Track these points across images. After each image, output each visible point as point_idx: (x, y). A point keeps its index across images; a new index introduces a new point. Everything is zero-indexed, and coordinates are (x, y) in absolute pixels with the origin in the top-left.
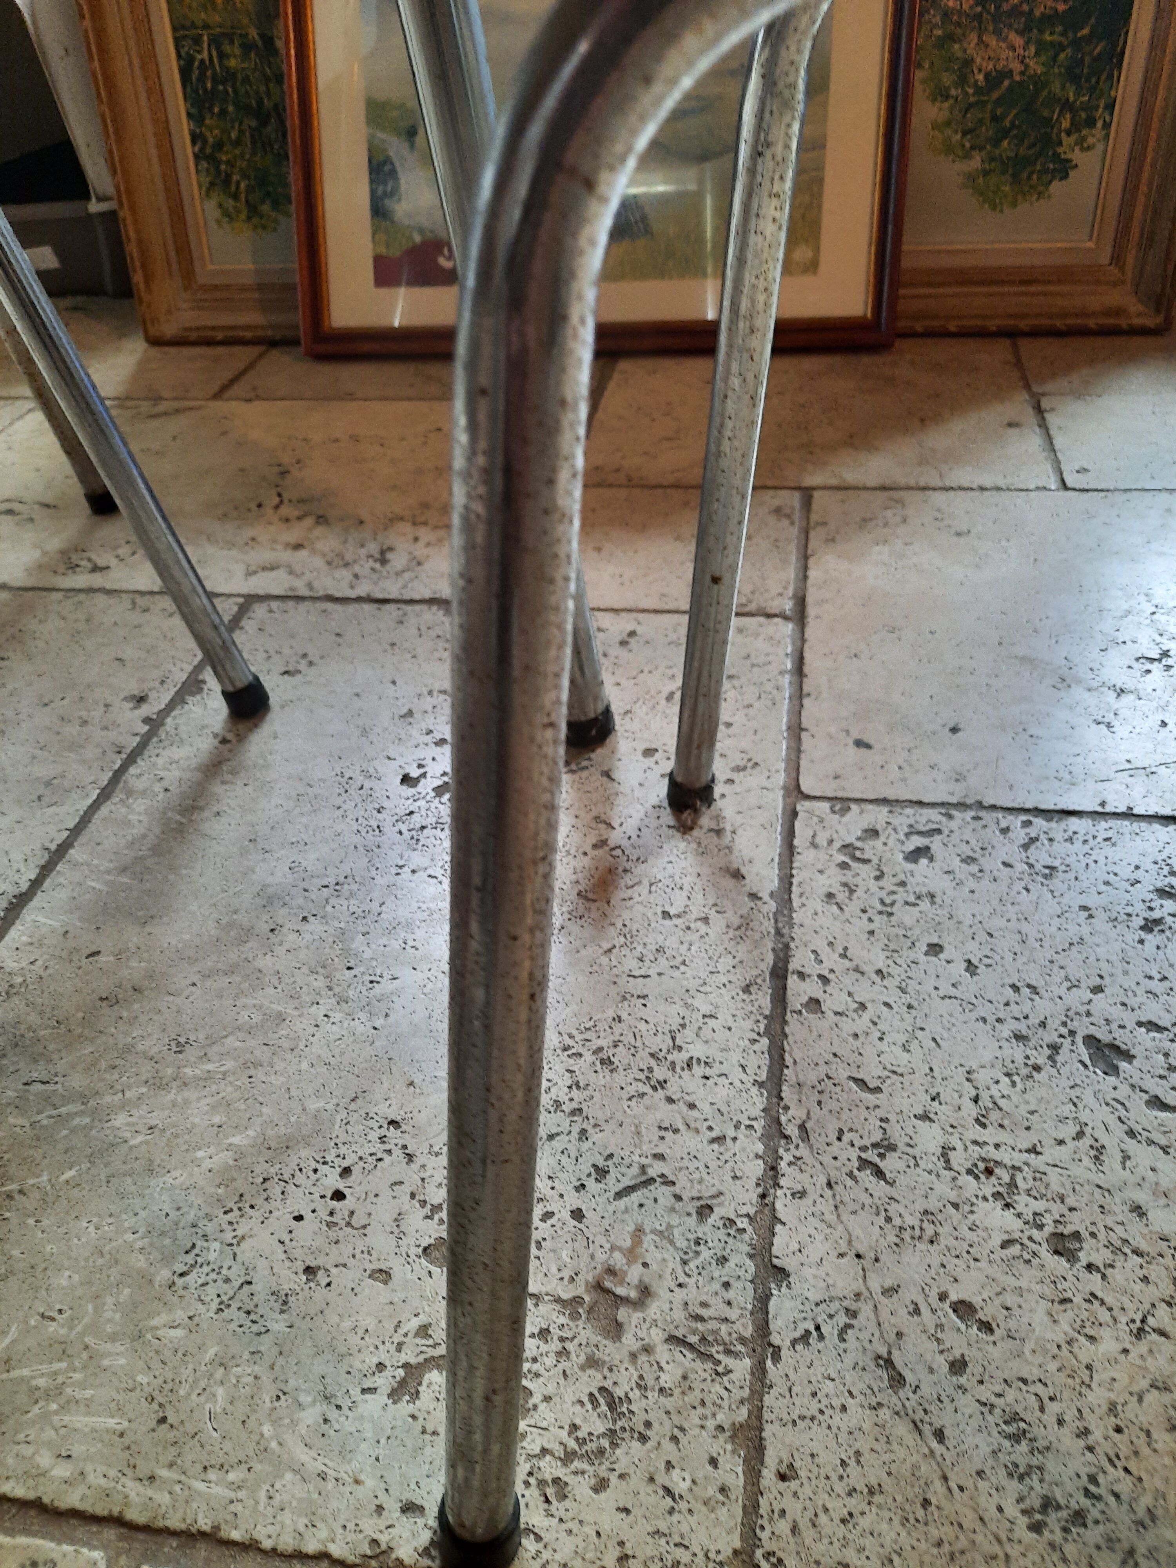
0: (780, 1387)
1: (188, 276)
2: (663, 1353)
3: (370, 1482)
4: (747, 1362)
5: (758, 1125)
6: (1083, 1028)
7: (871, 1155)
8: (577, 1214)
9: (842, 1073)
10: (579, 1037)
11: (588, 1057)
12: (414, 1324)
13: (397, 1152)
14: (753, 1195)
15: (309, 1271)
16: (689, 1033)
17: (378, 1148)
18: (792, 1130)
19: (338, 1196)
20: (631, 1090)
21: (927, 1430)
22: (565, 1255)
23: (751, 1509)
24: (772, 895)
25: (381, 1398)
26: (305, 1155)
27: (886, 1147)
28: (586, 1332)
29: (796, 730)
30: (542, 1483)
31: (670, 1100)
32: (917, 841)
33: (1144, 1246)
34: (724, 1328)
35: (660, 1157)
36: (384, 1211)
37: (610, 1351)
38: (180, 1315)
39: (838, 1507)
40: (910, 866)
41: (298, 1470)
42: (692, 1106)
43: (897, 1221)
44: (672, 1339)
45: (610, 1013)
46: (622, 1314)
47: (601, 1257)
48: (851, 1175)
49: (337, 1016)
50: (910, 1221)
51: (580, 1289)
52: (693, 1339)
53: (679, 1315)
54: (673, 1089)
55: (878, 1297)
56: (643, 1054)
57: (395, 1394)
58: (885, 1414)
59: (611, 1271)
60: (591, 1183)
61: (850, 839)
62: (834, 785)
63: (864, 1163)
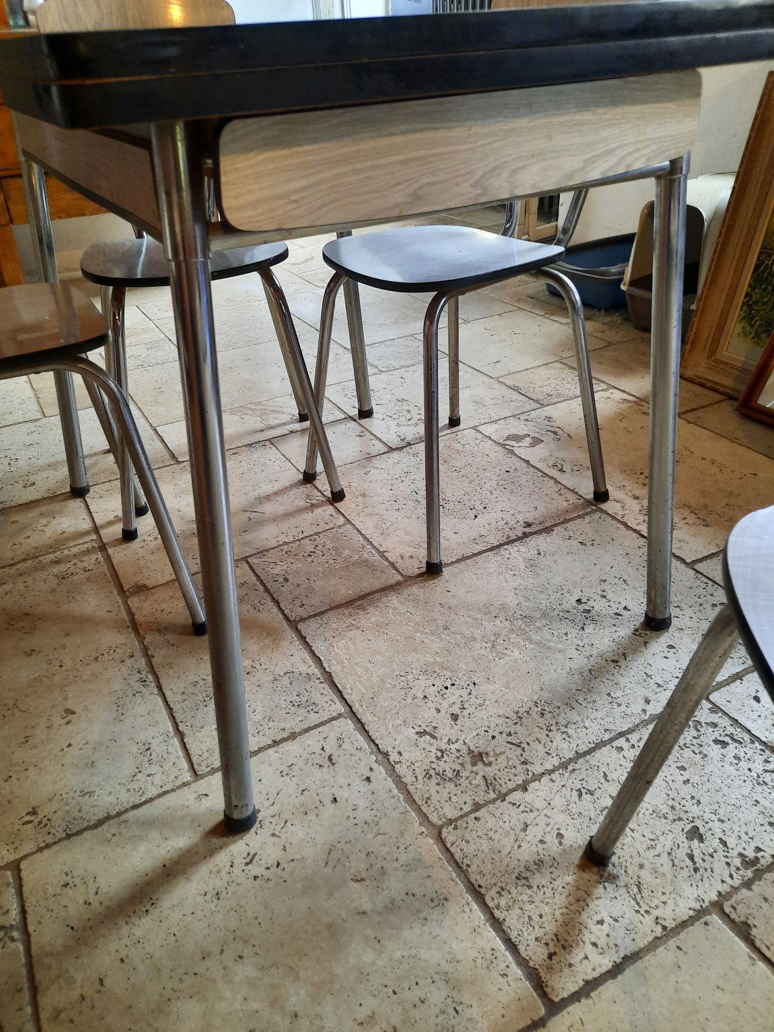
0: (496, 806)
2: (479, 777)
3: (397, 742)
4: (495, 796)
5: (563, 760)
6: (698, 823)
7: (584, 791)
8: (493, 737)
9: (603, 769)
10: (543, 703)
11: (539, 709)
12: (435, 725)
13: (468, 691)
14: (541, 771)
15: (425, 697)
16: (574, 726)
17: (465, 686)
18: (570, 768)
19: (446, 688)
20: (540, 725)
21: (518, 843)
22: (480, 742)
23: (462, 817)
24: (651, 715)
25: (414, 731)
26: (448, 674)
27: (591, 793)
28: (468, 759)
29: (738, 677)
30: (428, 773)
31: (548, 735)
32: (727, 739)
33: (630, 872)
34: (498, 786)
35: (528, 744)
36: (452, 699)
37: (468, 766)
38: (393, 683)
39: (479, 833)
40: (712, 743)
41: (387, 729)
42: (552, 741)
43: (569, 807)
44: (484, 777)
45: (559, 704)
46: (480, 763)
47: (488, 749)
48: (572, 789)
49: (488, 650)
50: (573, 810)
51: (476, 751)
52: (489, 781)
53: (492, 775)
54: (551, 734)
55: (542, 814)
56: (555, 720)
57: (417, 733)
58: (512, 832)
59: (487, 754)
60: (504, 735)
61: (703, 721)
62: (725, 702)
63: (579, 791)
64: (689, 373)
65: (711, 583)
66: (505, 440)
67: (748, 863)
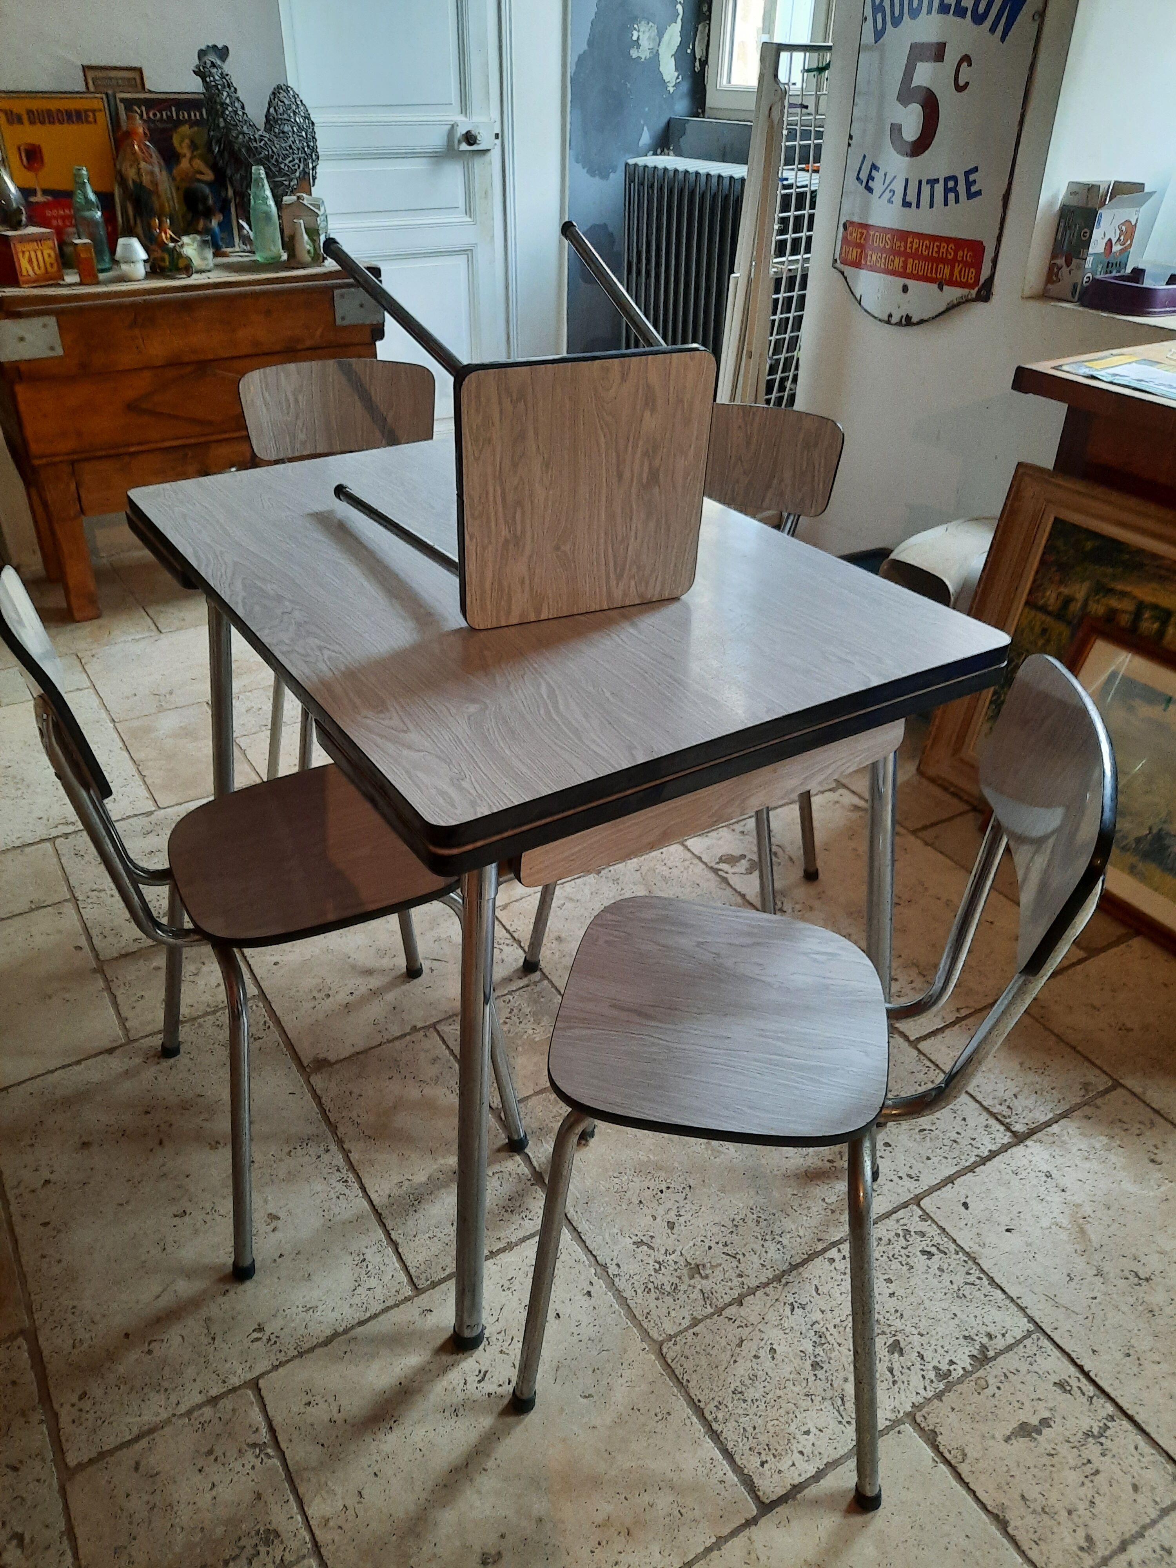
0: (713, 1321)
1: (956, 751)
2: (697, 1291)
3: (615, 1253)
4: (712, 1310)
5: (777, 1272)
6: (900, 1337)
7: (796, 1305)
8: (710, 1248)
9: (815, 1282)
10: (758, 1209)
11: (755, 1216)
12: (652, 1234)
13: (684, 1194)
14: (757, 1284)
15: (640, 1202)
16: (788, 1236)
17: (681, 1189)
18: (784, 1281)
19: (662, 1192)
20: (755, 1234)
21: (734, 1358)
22: (698, 1253)
23: (681, 1332)
25: (631, 1241)
26: (663, 1175)
27: (803, 1307)
28: (685, 1271)
29: (950, 1180)
30: (646, 1287)
31: (763, 1246)
32: (934, 1250)
33: (835, 1385)
34: (715, 1300)
35: (744, 1255)
36: (669, 1205)
37: (686, 1279)
38: (607, 1186)
39: (698, 1349)
40: (919, 1254)
41: (604, 1239)
42: (766, 1252)
43: (782, 1322)
44: (701, 1290)
45: (774, 1211)
46: (697, 1276)
47: (705, 1261)
48: (785, 1304)
49: (703, 1146)
50: (786, 1325)
51: (693, 1263)
52: (706, 1295)
53: (709, 1288)
54: (766, 1244)
55: (757, 1329)
56: (770, 1229)
57: (634, 1243)
58: (729, 1347)
59: (704, 1266)
60: (720, 1245)
61: (912, 1230)
62: (934, 1209)
63: (792, 1304)
64: (931, 771)
65: (933, 1067)
66: (718, 863)
67: (943, 1375)
